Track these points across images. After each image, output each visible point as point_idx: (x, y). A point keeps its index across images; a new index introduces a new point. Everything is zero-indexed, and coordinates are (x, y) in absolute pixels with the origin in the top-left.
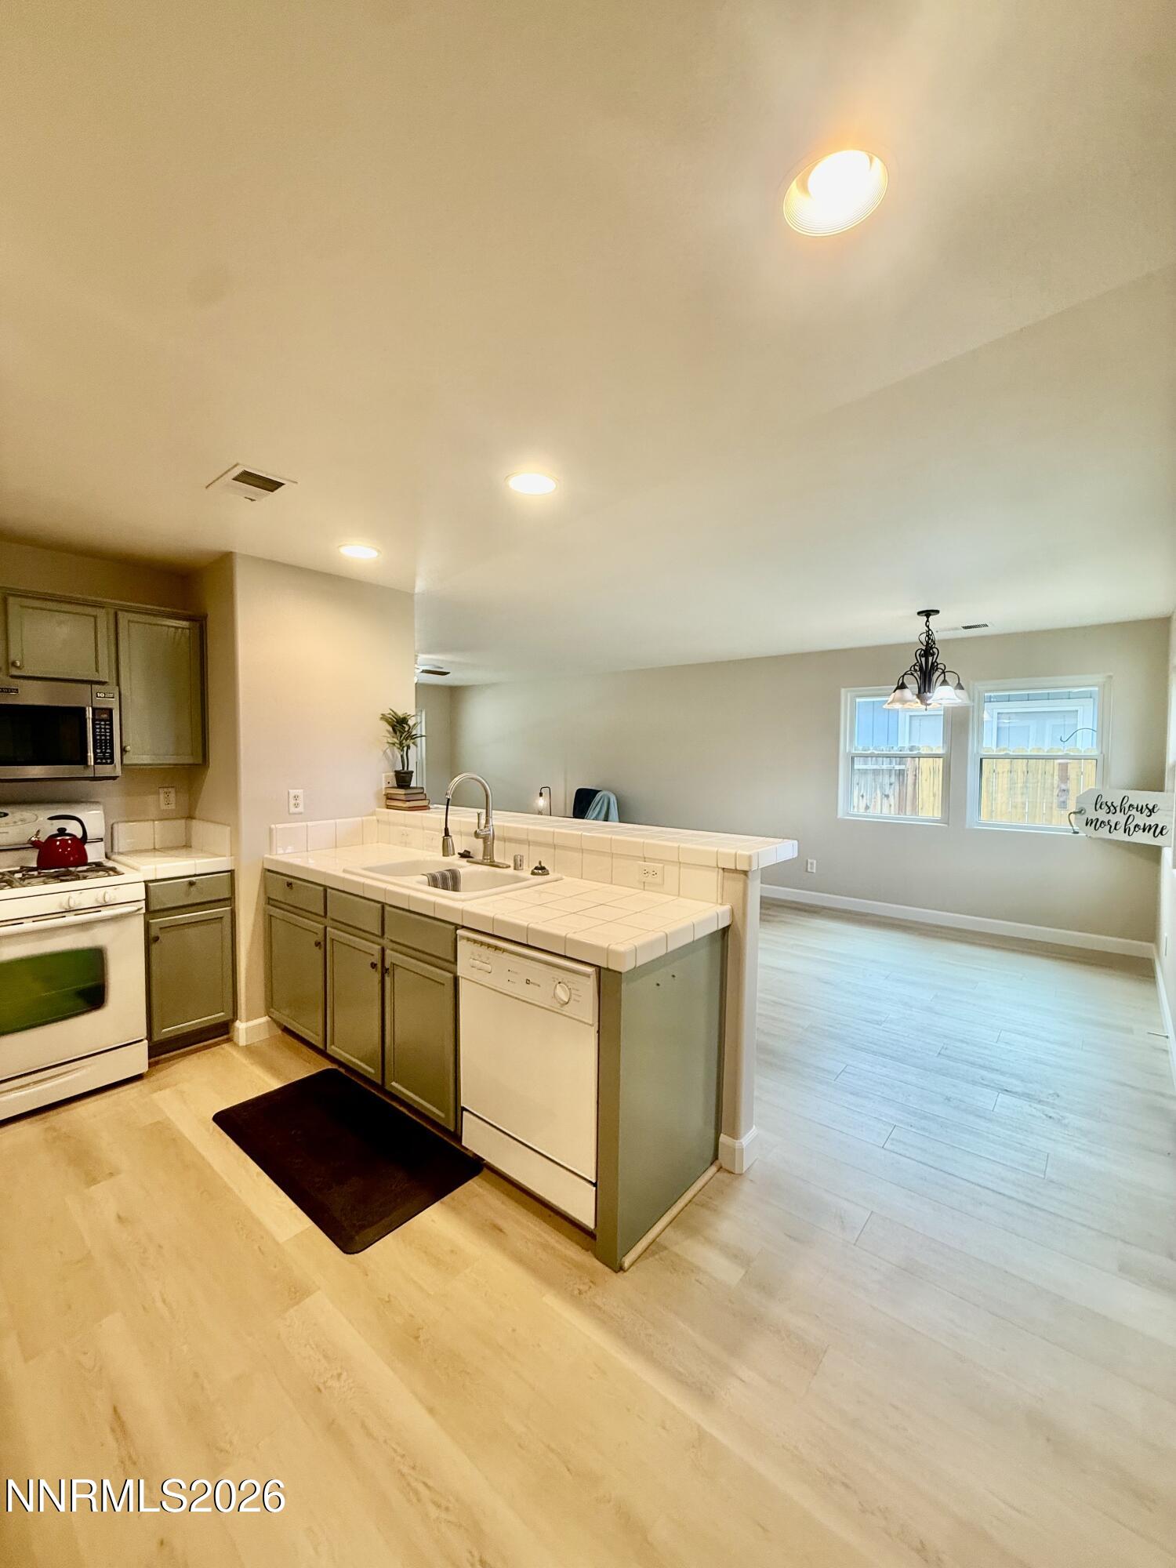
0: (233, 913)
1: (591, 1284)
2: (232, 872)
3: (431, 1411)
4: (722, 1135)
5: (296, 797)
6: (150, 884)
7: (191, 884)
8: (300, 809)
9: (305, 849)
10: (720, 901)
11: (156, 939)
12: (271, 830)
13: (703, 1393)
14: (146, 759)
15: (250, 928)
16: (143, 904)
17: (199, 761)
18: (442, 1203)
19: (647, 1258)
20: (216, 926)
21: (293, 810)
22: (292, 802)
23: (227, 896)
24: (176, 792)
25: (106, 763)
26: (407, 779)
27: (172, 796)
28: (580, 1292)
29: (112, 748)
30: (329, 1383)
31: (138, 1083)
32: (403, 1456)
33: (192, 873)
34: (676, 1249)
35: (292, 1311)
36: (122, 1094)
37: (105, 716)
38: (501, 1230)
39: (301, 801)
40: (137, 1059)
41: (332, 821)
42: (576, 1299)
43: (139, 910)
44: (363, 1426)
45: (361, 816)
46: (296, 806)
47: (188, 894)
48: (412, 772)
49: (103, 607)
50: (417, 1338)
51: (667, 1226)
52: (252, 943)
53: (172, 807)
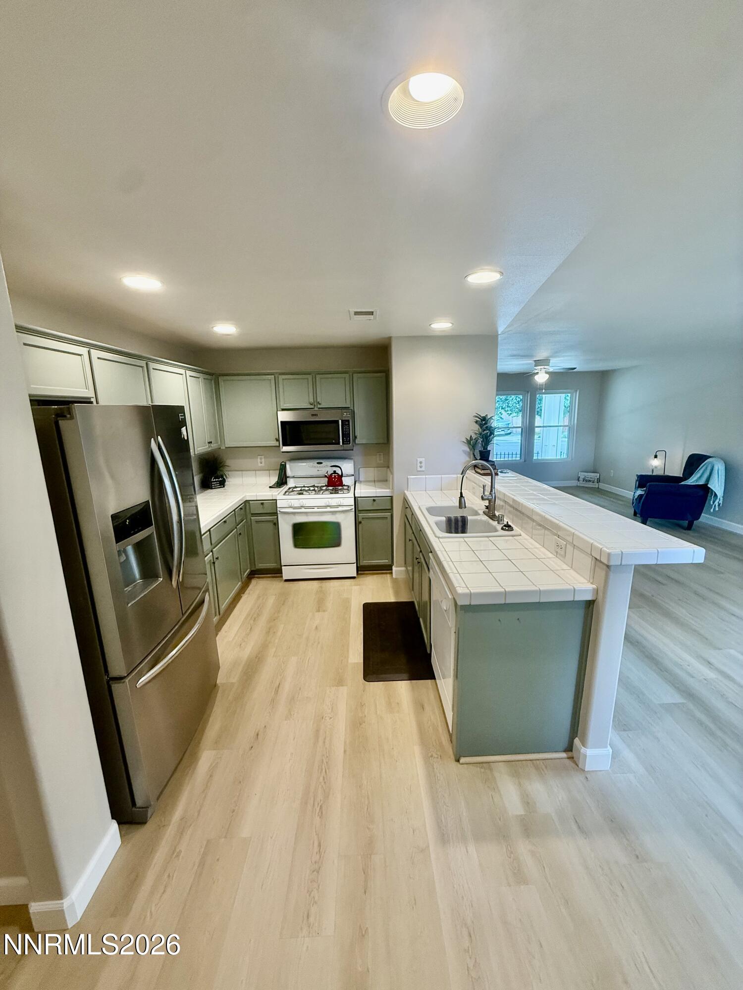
0: (392, 516)
1: (439, 757)
2: (392, 497)
3: (345, 751)
4: (577, 738)
5: (421, 463)
6: (359, 499)
7: (374, 500)
8: (423, 469)
9: (425, 490)
10: (591, 581)
11: (360, 522)
12: (408, 478)
13: (444, 839)
14: (364, 442)
15: (398, 524)
16: (353, 507)
17: (386, 442)
18: (411, 682)
19: (477, 767)
20: (384, 521)
21: (419, 469)
22: (419, 465)
23: (389, 508)
24: (383, 455)
25: (347, 444)
26: (486, 455)
27: (382, 456)
28: (432, 756)
29: (349, 437)
30: (327, 718)
31: (352, 580)
32: (327, 757)
33: (375, 496)
34: (497, 774)
35: (335, 688)
36: (346, 582)
37: (347, 423)
38: (423, 708)
39: (423, 464)
40: (352, 571)
41: (440, 476)
42: (427, 758)
43: (351, 509)
44: (325, 739)
45: (457, 474)
46: (421, 467)
47: (373, 505)
48: (490, 451)
49: (347, 373)
50: (361, 724)
51: (504, 762)
52: (399, 531)
53: (382, 462)
